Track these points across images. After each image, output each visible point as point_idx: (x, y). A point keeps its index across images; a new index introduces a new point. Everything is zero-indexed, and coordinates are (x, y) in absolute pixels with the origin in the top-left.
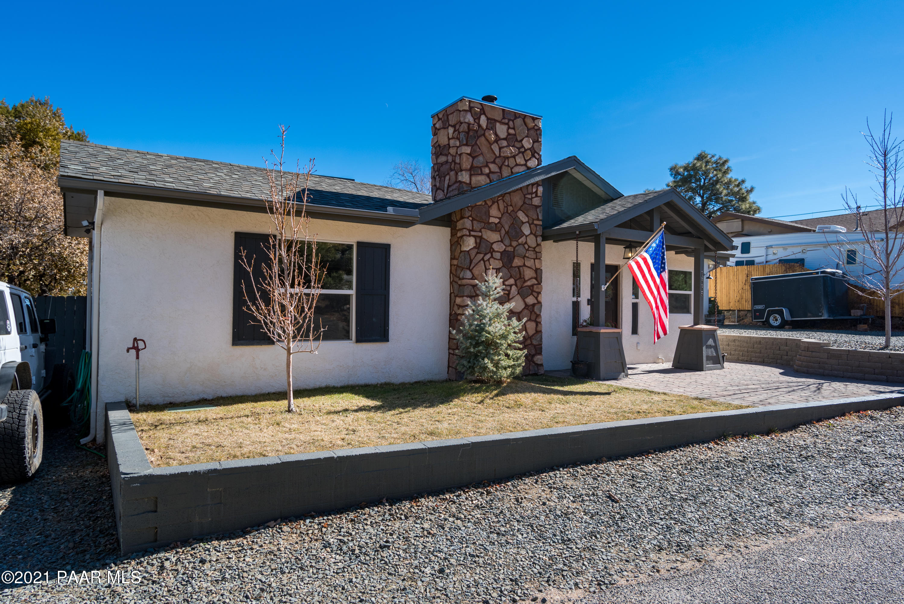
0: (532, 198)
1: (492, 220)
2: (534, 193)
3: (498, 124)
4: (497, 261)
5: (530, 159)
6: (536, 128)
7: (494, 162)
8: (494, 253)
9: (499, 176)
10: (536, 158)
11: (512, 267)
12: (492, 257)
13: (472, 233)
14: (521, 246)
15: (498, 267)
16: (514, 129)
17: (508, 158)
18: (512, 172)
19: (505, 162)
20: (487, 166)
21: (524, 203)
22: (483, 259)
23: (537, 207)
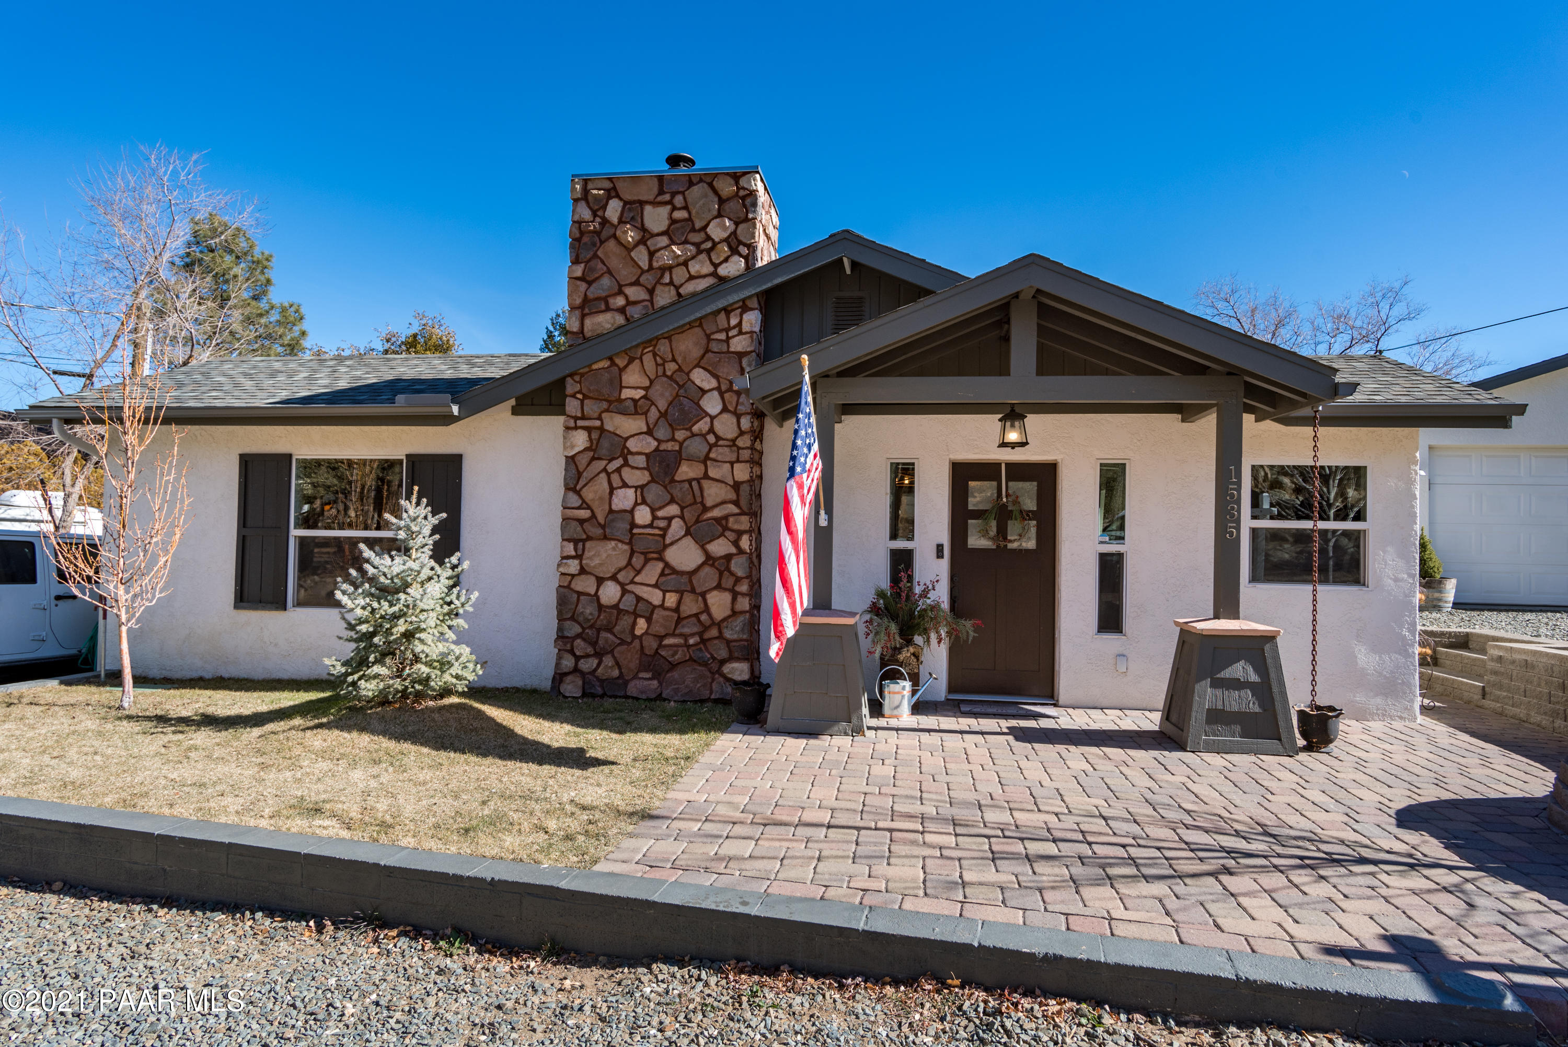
0: (728, 338)
1: (626, 393)
2: (734, 327)
3: (648, 209)
4: (638, 472)
5: (726, 260)
6: (742, 193)
7: (637, 283)
8: (629, 457)
9: (646, 307)
10: (741, 256)
11: (673, 481)
12: (626, 464)
13: (580, 423)
14: (697, 438)
15: (640, 483)
16: (686, 208)
17: (670, 268)
18: (679, 295)
19: (662, 276)
20: (620, 292)
21: (707, 351)
22: (605, 470)
23: (741, 355)
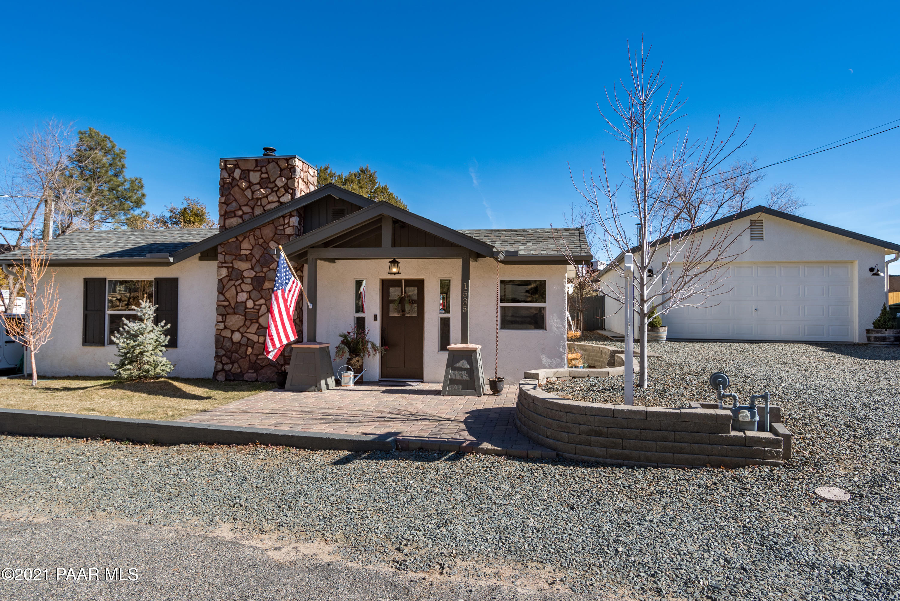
0: (284, 229)
1: (243, 252)
2: (287, 224)
3: (251, 173)
4: (248, 286)
5: (283, 195)
6: (289, 167)
7: (247, 205)
8: (244, 279)
9: (250, 215)
10: (289, 193)
11: (262, 289)
12: (243, 282)
13: (224, 265)
14: (272, 271)
15: (248, 290)
16: (267, 173)
17: (261, 199)
18: (264, 210)
19: (257, 202)
20: (240, 209)
21: (276, 234)
22: (234, 285)
23: (289, 236)
